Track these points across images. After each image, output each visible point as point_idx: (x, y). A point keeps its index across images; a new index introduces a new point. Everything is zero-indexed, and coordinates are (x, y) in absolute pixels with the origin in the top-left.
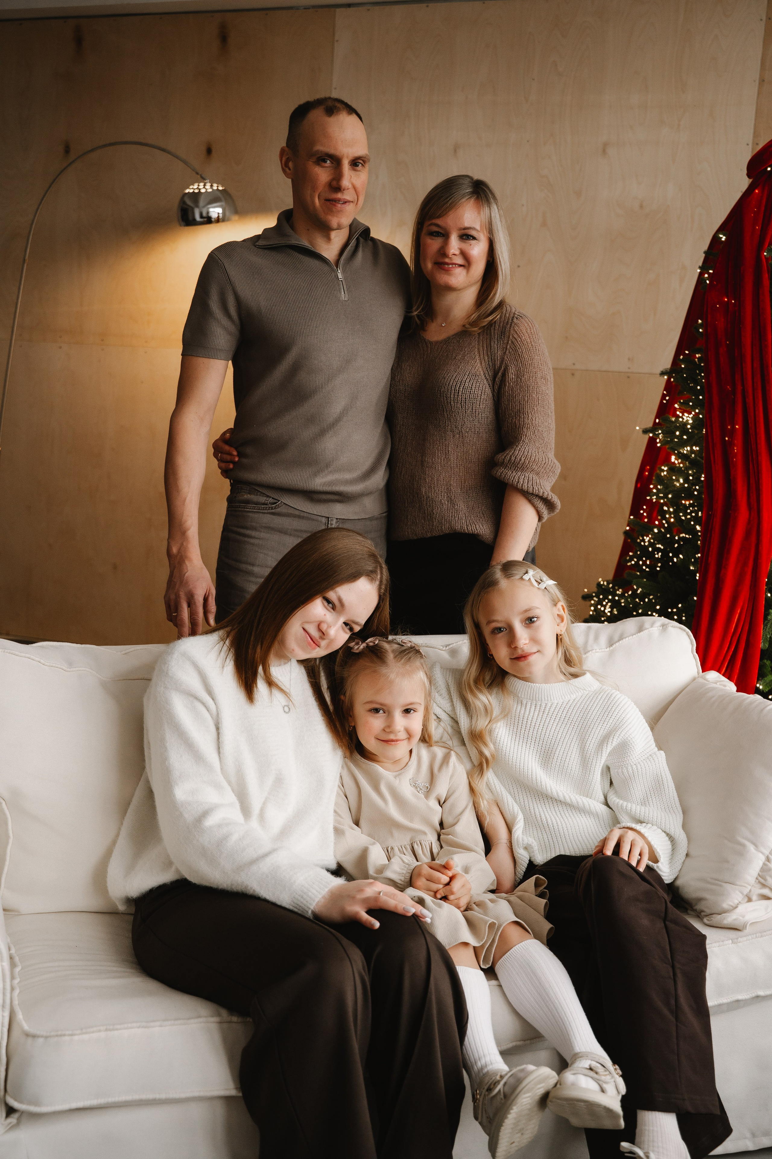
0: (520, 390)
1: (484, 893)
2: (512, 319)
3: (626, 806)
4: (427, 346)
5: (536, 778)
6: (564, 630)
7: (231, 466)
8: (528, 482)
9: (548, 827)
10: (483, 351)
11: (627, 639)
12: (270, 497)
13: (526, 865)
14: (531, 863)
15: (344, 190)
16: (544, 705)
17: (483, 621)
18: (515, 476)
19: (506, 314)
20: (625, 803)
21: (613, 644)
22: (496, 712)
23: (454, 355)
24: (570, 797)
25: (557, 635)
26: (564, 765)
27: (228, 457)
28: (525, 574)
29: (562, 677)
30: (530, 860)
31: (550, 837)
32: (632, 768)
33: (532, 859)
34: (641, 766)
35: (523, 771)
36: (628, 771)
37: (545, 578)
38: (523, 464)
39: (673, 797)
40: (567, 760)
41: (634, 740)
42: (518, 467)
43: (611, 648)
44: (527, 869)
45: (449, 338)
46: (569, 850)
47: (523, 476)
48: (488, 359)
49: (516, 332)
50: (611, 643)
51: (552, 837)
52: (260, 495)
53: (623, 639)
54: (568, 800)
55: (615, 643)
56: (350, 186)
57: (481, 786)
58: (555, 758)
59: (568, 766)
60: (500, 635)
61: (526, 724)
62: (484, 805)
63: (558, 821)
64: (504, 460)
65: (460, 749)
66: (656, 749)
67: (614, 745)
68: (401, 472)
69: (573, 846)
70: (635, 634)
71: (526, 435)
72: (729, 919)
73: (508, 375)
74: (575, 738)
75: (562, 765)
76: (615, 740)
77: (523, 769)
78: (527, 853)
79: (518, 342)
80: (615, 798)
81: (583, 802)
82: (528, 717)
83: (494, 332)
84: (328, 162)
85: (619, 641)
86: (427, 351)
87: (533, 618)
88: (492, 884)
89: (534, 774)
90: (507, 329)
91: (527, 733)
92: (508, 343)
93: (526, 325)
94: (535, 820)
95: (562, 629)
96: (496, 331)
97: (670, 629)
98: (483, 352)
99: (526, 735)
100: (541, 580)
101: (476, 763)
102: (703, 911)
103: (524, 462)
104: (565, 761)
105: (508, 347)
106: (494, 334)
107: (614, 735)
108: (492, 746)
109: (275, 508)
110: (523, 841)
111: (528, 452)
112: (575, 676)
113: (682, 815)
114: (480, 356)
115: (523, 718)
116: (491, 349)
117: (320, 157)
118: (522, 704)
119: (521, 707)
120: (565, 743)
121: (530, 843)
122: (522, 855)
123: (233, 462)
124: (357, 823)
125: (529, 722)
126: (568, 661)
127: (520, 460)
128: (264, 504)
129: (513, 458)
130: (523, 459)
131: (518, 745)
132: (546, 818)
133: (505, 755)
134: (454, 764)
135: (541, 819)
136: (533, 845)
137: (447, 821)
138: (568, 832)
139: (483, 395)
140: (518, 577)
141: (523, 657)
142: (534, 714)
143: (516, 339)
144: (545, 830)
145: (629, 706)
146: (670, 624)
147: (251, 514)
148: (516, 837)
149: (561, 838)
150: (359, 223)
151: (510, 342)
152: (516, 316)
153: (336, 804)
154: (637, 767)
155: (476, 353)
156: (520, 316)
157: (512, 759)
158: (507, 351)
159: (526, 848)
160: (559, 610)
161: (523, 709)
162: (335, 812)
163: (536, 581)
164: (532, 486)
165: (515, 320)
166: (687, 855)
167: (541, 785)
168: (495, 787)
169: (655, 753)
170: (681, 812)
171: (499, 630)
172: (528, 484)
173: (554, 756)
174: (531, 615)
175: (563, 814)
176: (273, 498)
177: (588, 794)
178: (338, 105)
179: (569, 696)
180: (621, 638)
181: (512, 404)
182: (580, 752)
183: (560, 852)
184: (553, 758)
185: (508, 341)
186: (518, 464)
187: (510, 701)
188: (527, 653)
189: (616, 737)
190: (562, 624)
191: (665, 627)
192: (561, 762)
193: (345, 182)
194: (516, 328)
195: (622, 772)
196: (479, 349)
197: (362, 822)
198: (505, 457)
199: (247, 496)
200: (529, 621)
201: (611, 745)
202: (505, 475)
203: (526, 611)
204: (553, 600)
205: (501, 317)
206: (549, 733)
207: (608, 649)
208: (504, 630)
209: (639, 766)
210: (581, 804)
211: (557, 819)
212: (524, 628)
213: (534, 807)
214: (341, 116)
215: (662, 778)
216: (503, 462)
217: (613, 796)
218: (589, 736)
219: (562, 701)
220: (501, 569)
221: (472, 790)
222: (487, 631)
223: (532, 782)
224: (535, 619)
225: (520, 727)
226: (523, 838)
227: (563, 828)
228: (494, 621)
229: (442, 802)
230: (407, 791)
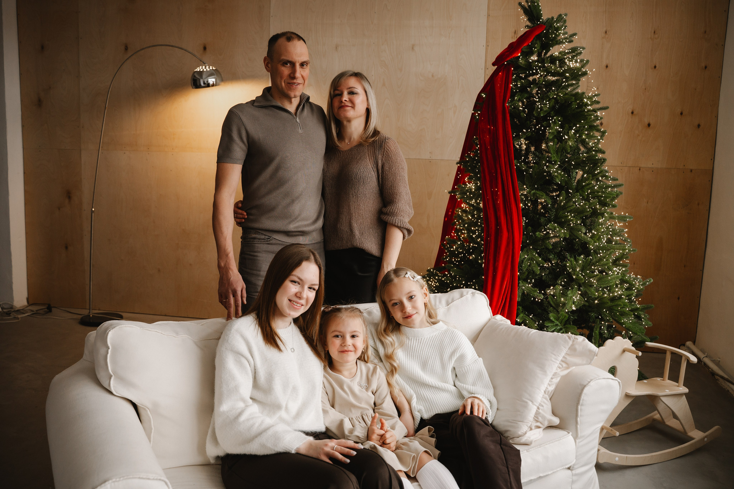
0: (391, 175)
1: (403, 438)
2: (385, 140)
3: (466, 387)
4: (340, 153)
5: (420, 376)
6: (428, 301)
7: (243, 220)
8: (400, 222)
9: (428, 400)
10: (371, 154)
11: (456, 301)
12: (267, 235)
13: (419, 420)
14: (422, 419)
15: (297, 78)
16: (420, 339)
17: (387, 300)
18: (393, 219)
19: (381, 137)
20: (465, 385)
21: (449, 304)
22: (396, 344)
23: (356, 157)
24: (438, 384)
25: (424, 303)
26: (433, 369)
27: (241, 216)
28: (406, 274)
29: (428, 325)
30: (421, 417)
31: (429, 404)
32: (467, 367)
33: (422, 417)
34: (471, 366)
35: (413, 373)
36: (465, 369)
37: (416, 275)
38: (397, 213)
39: (488, 380)
40: (435, 366)
41: (467, 354)
42: (394, 215)
43: (448, 306)
44: (420, 422)
45: (352, 148)
46: (440, 410)
47: (398, 219)
48: (374, 158)
49: (388, 146)
50: (448, 304)
51: (430, 404)
52: (261, 235)
53: (454, 301)
54: (437, 386)
55: (450, 304)
56: (300, 76)
57: (393, 381)
58: (428, 365)
59: (435, 369)
60: (397, 306)
61: (412, 349)
63: (433, 396)
64: (387, 212)
65: (381, 364)
66: (478, 357)
67: (457, 357)
69: (441, 408)
70: (459, 299)
71: (396, 198)
72: (523, 440)
73: (385, 168)
74: (437, 355)
75: (432, 368)
76: (458, 354)
77: (413, 372)
78: (419, 413)
79: (389, 151)
80: (459, 383)
81: (444, 386)
82: (413, 346)
83: (376, 146)
84: (289, 64)
85: (452, 302)
86: (341, 155)
87: (412, 296)
88: (406, 433)
89: (419, 374)
90: (383, 145)
91: (413, 354)
92: (384, 152)
93: (392, 142)
94: (421, 397)
95: (427, 300)
96: (377, 146)
97: (476, 295)
98: (371, 155)
99: (413, 355)
100: (414, 277)
101: (389, 370)
102: (509, 437)
103: (397, 211)
104: (433, 366)
105: (384, 154)
106: (376, 147)
107: (457, 352)
108: (397, 361)
109: (269, 241)
110: (417, 407)
111: (398, 206)
112: (434, 323)
113: (493, 389)
114: (369, 157)
115: (410, 346)
116: (375, 154)
117: (284, 62)
118: (409, 339)
119: (409, 341)
120: (433, 357)
121: (421, 408)
122: (417, 415)
123: (244, 219)
124: (333, 406)
125: (414, 348)
126: (430, 316)
127: (395, 211)
128: (263, 239)
129: (391, 210)
130: (396, 210)
131: (409, 360)
132: (426, 395)
133: (403, 365)
134: (379, 372)
135: (424, 396)
136: (422, 409)
137: (378, 402)
138: (438, 401)
140: (402, 276)
141: (409, 317)
142: (416, 344)
143: (388, 150)
144: (427, 402)
145: (462, 336)
146: (476, 293)
147: (257, 245)
148: (413, 406)
149: (435, 404)
150: (304, 94)
151: (385, 151)
152: (386, 138)
153: (322, 397)
154: (469, 367)
155: (367, 155)
156: (388, 139)
157: (407, 367)
158: (384, 156)
159: (418, 411)
160: (424, 291)
161: (410, 341)
162: (322, 401)
163: (412, 277)
164: (403, 223)
165: (386, 140)
166: (497, 409)
167: (423, 379)
168: (400, 382)
169: (477, 359)
170: (492, 388)
171: (396, 304)
172: (400, 223)
173: (428, 364)
174: (411, 295)
175: (434, 393)
176: (268, 236)
177: (446, 382)
178: (293, 36)
179: (432, 334)
180: (453, 301)
181: (387, 183)
182: (440, 361)
183: (435, 412)
184: (427, 366)
185: (384, 150)
186: (394, 213)
188: (411, 314)
189: (458, 353)
190: (427, 298)
191: (474, 294)
192: (431, 367)
193: (298, 75)
194: (388, 144)
195: (462, 370)
196: (368, 154)
197: (336, 406)
198: (387, 210)
199: (254, 236)
200: (411, 298)
201: (456, 357)
203: (409, 293)
204: (421, 286)
205: (379, 139)
206: (424, 353)
207: (447, 307)
208: (398, 303)
209: (470, 366)
210: (443, 387)
211: (432, 395)
212: (408, 302)
213: (420, 390)
214: (295, 41)
215: (482, 371)
216: (387, 213)
217: (458, 382)
218: (444, 353)
219: (429, 336)
220: (393, 273)
221: (389, 384)
222: (389, 305)
223: (418, 378)
224: (414, 297)
225: (409, 351)
226: (417, 406)
227: (435, 399)
228: (393, 300)
229: (374, 393)
230: (356, 389)
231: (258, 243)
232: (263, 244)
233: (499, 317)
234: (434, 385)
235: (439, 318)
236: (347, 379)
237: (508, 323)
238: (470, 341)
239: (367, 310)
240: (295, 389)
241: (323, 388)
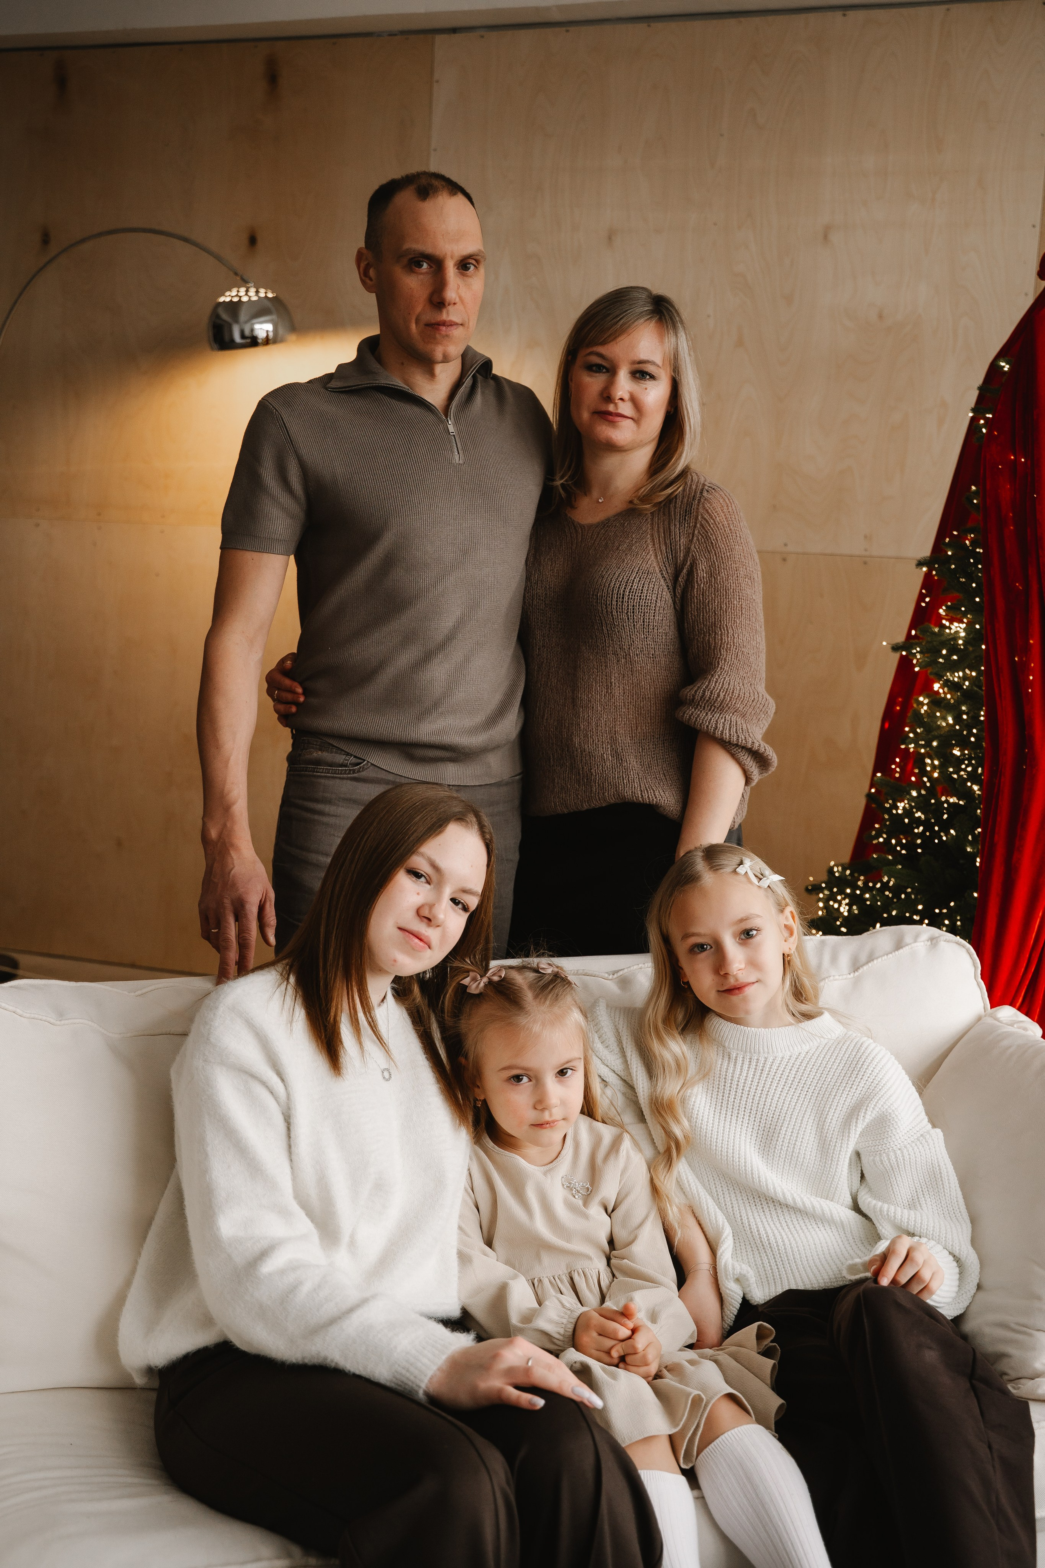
0: (715, 594)
1: (680, 1350)
2: (701, 493)
3: (888, 1211)
4: (576, 531)
5: (752, 1170)
6: (793, 947)
7: (294, 709)
8: (730, 727)
9: (770, 1247)
10: (659, 537)
11: (880, 960)
12: (351, 755)
13: (738, 1306)
14: (745, 1302)
16: (762, 1060)
17: (675, 934)
18: (711, 719)
19: (691, 485)
20: (886, 1206)
21: (859, 968)
23: (616, 544)
24: (802, 1199)
25: (784, 955)
26: (793, 1151)
27: (289, 696)
28: (739, 865)
29: (790, 1019)
30: (744, 1298)
31: (773, 1261)
32: (896, 1154)
33: (748, 1297)
34: (908, 1151)
35: (733, 1161)
36: (889, 1159)
37: (768, 870)
38: (722, 702)
39: (956, 1198)
40: (798, 1144)
41: (897, 1113)
42: (715, 707)
43: (857, 974)
44: (740, 1310)
45: (608, 520)
46: (803, 1282)
47: (723, 720)
48: (666, 549)
49: (707, 510)
50: (856, 966)
51: (776, 1261)
52: (336, 753)
53: (873, 960)
54: (800, 1204)
55: (862, 966)
56: (458, 301)
57: (668, 1184)
58: (780, 1140)
59: (799, 1153)
60: (703, 955)
61: (737, 1088)
62: (673, 1213)
63: (785, 1237)
64: (694, 696)
65: (636, 1129)
66: (930, 1126)
67: (867, 1121)
68: (544, 715)
69: (808, 1276)
70: (891, 953)
71: (725, 660)
73: (697, 573)
74: (809, 1110)
75: (790, 1150)
76: (869, 1113)
77: (733, 1157)
78: (739, 1287)
79: (710, 525)
80: (870, 1199)
81: (821, 1206)
82: (739, 1078)
83: (675, 511)
84: (425, 265)
85: (867, 963)
86: (577, 539)
87: (752, 930)
88: (691, 1337)
89: (749, 1165)
90: (694, 506)
91: (737, 1101)
92: (695, 526)
93: (721, 501)
94: (750, 1236)
95: (790, 946)
96: (678, 510)
97: (942, 944)
98: (659, 540)
99: (736, 1105)
100: (762, 875)
101: (661, 1149)
102: (1006, 1374)
103: (724, 698)
104: (795, 1144)
105: (696, 532)
106: (675, 514)
107: (868, 1106)
109: (359, 771)
110: (734, 1269)
111: (729, 684)
112: (808, 1016)
113: (969, 1225)
114: (654, 545)
115: (732, 1080)
116: (670, 535)
117: (413, 258)
119: (729, 1063)
120: (794, 1117)
121: (744, 1272)
122: (732, 1291)
123: (297, 704)
124: (490, 1243)
125: (741, 1085)
126: (798, 993)
127: (718, 695)
128: (342, 765)
129: (708, 694)
130: (722, 695)
131: (725, 1120)
132: (766, 1233)
133: (706, 1136)
134: (628, 1153)
135: (759, 1234)
136: (749, 1275)
137: (620, 1237)
138: (800, 1254)
139: (659, 601)
140: (729, 870)
141: (737, 989)
142: (747, 1074)
143: (707, 521)
144: (766, 1252)
145: (888, 1061)
146: (942, 938)
147: (323, 781)
148: (723, 1264)
149: (789, 1263)
150: (476, 353)
151: (698, 525)
152: (706, 487)
154: (902, 1152)
155: (649, 541)
156: (713, 488)
157: (716, 1142)
158: (695, 539)
159: (737, 1280)
160: (787, 918)
161: (732, 1065)
163: (756, 876)
164: (737, 733)
165: (705, 494)
167: (760, 1181)
168: (689, 1185)
169: (928, 1132)
170: (968, 1221)
171: (701, 947)
172: (730, 731)
173: (778, 1137)
174: (748, 927)
175: (791, 1226)
176: (355, 757)
177: (828, 1195)
178: (436, 183)
179: (799, 1047)
180: (871, 959)
181: (703, 615)
182: (817, 1131)
183: (789, 1285)
184: (777, 1140)
185: (696, 523)
186: (715, 702)
187: (712, 1054)
188: (743, 983)
189: (870, 1109)
190: (791, 939)
191: (934, 941)
192: (788, 1146)
193: (451, 295)
194: (707, 505)
195: (881, 1161)
196: (652, 536)
197: (498, 1242)
198: (696, 691)
199: (317, 754)
200: (746, 935)
201: (863, 1120)
202: (696, 718)
203: (741, 920)
204: (779, 904)
205: (684, 490)
206: (771, 1102)
207: (852, 975)
208: (709, 947)
209: (905, 1151)
210: (818, 1210)
211: (783, 1234)
212: (737, 945)
213: (747, 1215)
215: (940, 1169)
216: (693, 700)
217: (867, 1196)
218: (830, 1108)
219: (789, 1054)
220: (703, 856)
221: (655, 1190)
222: (681, 949)
223: (746, 1177)
224: (755, 932)
225: (727, 1092)
226: (733, 1265)
227: (791, 1248)
228: (693, 935)
229: (610, 1210)
230: (558, 1196)
231: (326, 777)
232: (340, 778)
233: (1007, 1013)
234: (790, 1201)
235: (821, 1003)
236: (533, 1167)
237: (1029, 1033)
238: (909, 1076)
239: (621, 973)
240: (380, 1187)
241: (466, 1190)
